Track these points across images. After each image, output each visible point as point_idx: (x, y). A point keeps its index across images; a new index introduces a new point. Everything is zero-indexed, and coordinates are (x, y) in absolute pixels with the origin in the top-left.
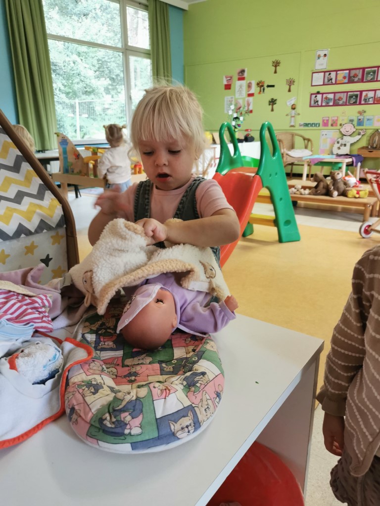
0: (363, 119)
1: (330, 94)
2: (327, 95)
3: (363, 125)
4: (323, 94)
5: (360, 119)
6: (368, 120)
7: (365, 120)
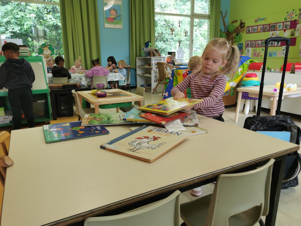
0: (272, 53)
3: (272, 56)
4: (251, 41)
5: (270, 53)
6: (274, 53)
7: (273, 53)
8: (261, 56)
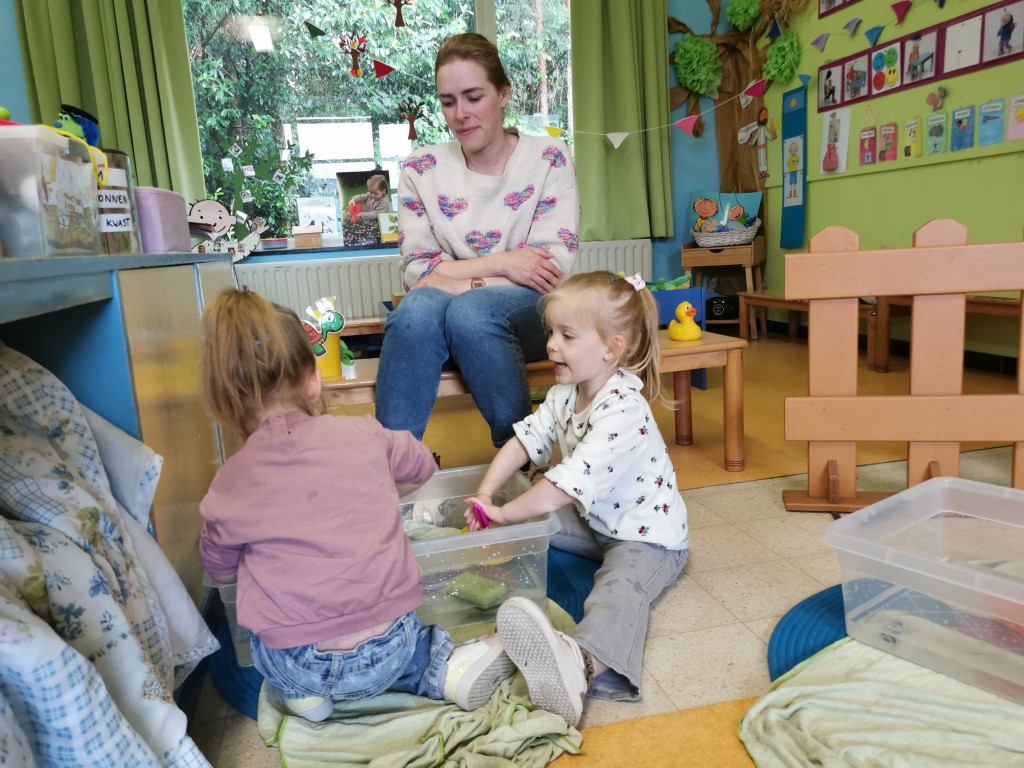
0: (971, 118)
1: (858, 60)
2: (853, 62)
3: (971, 144)
4: (842, 62)
5: (960, 122)
6: (986, 119)
7: (978, 119)
8: (907, 152)
